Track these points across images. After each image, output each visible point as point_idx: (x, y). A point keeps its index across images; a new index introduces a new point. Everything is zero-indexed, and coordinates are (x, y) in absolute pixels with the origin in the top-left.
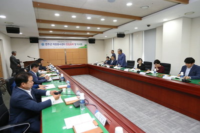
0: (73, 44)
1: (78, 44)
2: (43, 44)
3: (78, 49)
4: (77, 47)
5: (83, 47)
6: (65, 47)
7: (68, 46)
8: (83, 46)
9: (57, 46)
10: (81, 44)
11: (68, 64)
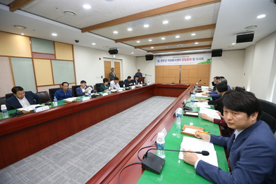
0: (190, 59)
1: (197, 59)
2: (158, 61)
3: (197, 65)
4: (196, 62)
5: (204, 63)
6: (180, 63)
7: (184, 62)
8: (205, 60)
9: (172, 62)
10: (202, 59)
11: (182, 83)
